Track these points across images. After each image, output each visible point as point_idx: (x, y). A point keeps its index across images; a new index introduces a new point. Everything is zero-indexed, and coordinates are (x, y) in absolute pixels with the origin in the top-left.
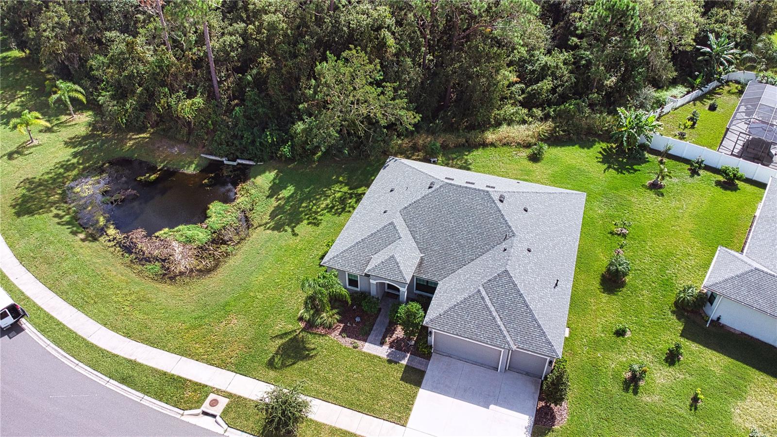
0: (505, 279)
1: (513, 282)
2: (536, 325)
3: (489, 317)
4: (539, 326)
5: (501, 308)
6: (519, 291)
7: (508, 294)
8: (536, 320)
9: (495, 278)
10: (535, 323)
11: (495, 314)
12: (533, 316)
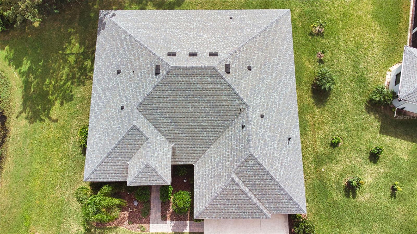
0: (251, 162)
1: (259, 163)
2: (284, 194)
3: (246, 199)
4: (286, 194)
5: (253, 187)
6: (265, 169)
7: (256, 174)
8: (283, 190)
9: (243, 163)
10: (282, 192)
11: (249, 194)
12: (280, 187)
